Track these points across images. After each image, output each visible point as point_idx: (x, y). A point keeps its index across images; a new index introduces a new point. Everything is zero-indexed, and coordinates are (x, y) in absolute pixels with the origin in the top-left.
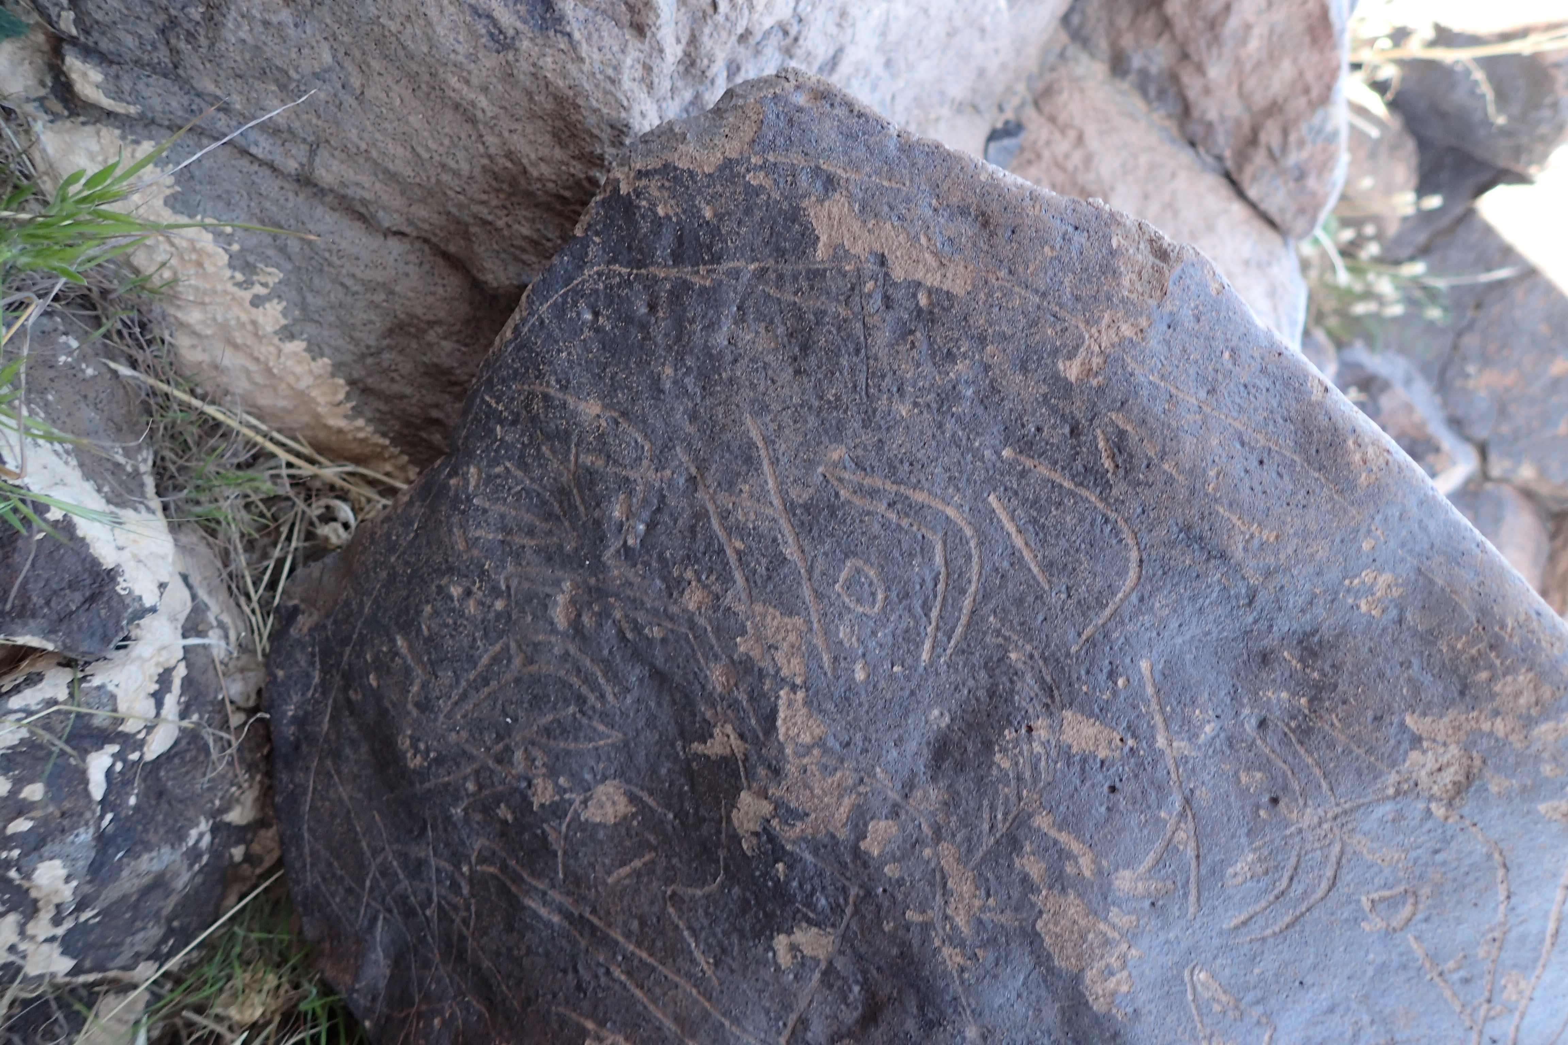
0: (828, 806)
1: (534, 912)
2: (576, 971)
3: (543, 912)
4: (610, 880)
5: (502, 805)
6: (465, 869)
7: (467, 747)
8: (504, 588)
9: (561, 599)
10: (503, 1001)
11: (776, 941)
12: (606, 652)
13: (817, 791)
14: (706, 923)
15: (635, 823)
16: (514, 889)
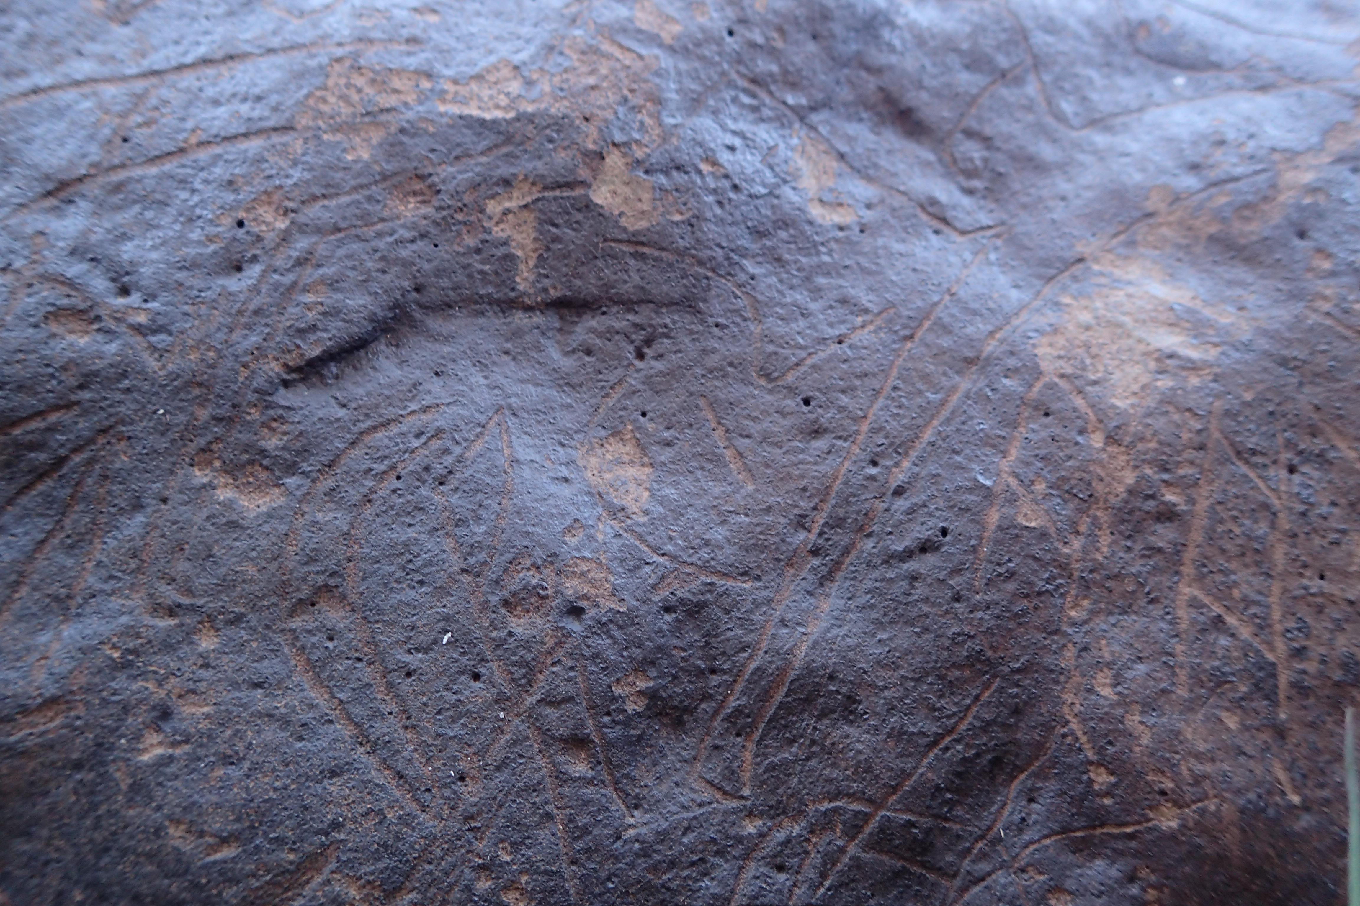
0: (613, 70)
1: (815, 645)
2: (907, 555)
3: (815, 629)
4: (750, 487)
5: (618, 690)
6: (751, 828)
7: (496, 753)
8: (172, 622)
9: (223, 494)
10: (986, 727)
11: (820, 221)
12: (342, 413)
13: (592, 81)
14: (802, 323)
15: (651, 426)
16: (779, 697)
